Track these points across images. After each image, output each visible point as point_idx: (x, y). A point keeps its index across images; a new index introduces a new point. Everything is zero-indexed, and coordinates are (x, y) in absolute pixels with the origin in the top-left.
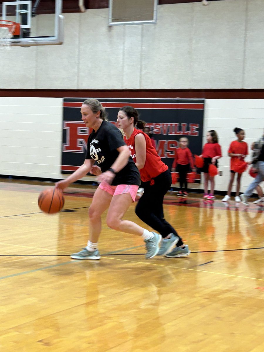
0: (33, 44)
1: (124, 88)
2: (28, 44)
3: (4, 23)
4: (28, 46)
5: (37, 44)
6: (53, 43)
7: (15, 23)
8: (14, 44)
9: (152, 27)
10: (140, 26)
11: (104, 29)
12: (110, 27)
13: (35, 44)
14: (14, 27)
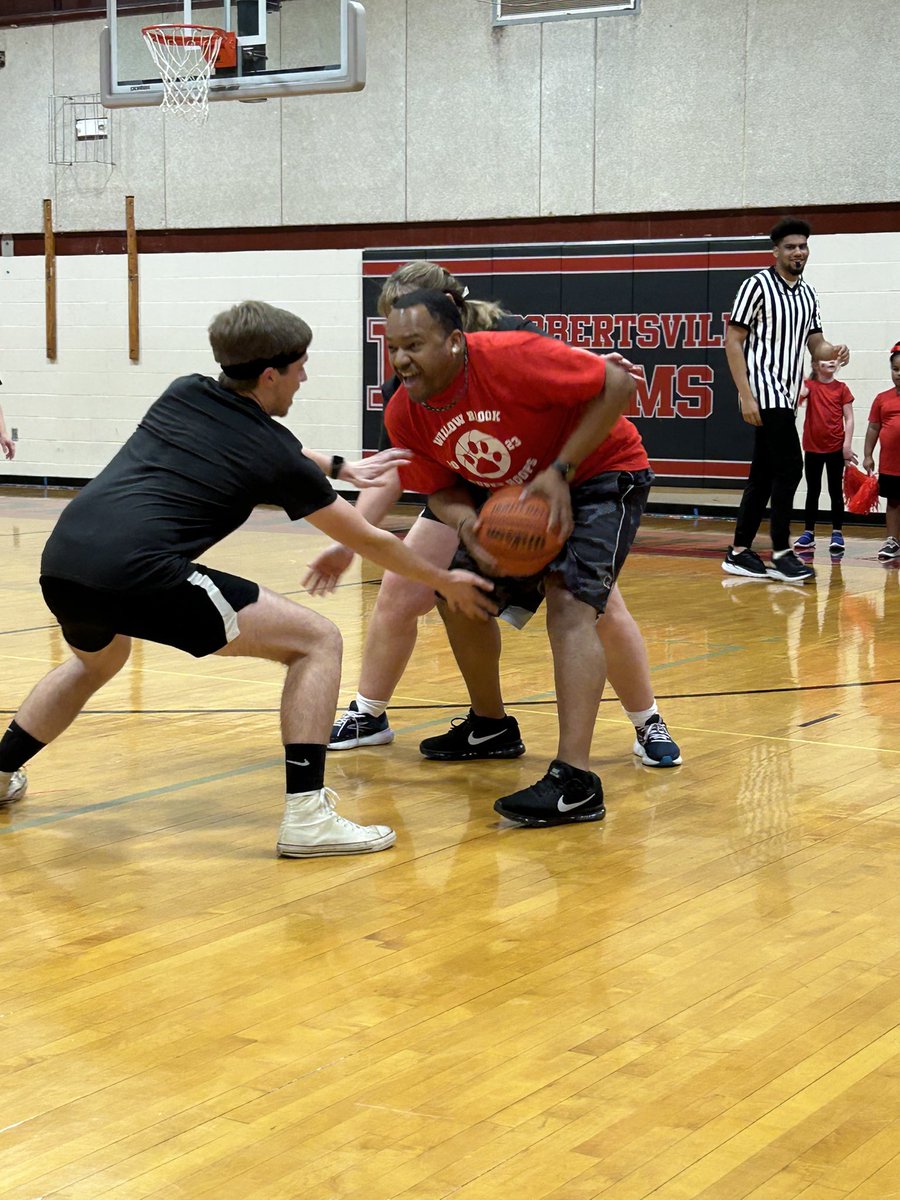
0: (274, 91)
1: (545, 213)
2: (262, 92)
3: (188, 33)
4: (263, 99)
5: (288, 92)
6: (333, 87)
7: (219, 32)
8: (219, 94)
9: (626, 23)
10: (590, 24)
11: (481, 38)
12: (499, 29)
13: (281, 90)
14: (218, 43)
